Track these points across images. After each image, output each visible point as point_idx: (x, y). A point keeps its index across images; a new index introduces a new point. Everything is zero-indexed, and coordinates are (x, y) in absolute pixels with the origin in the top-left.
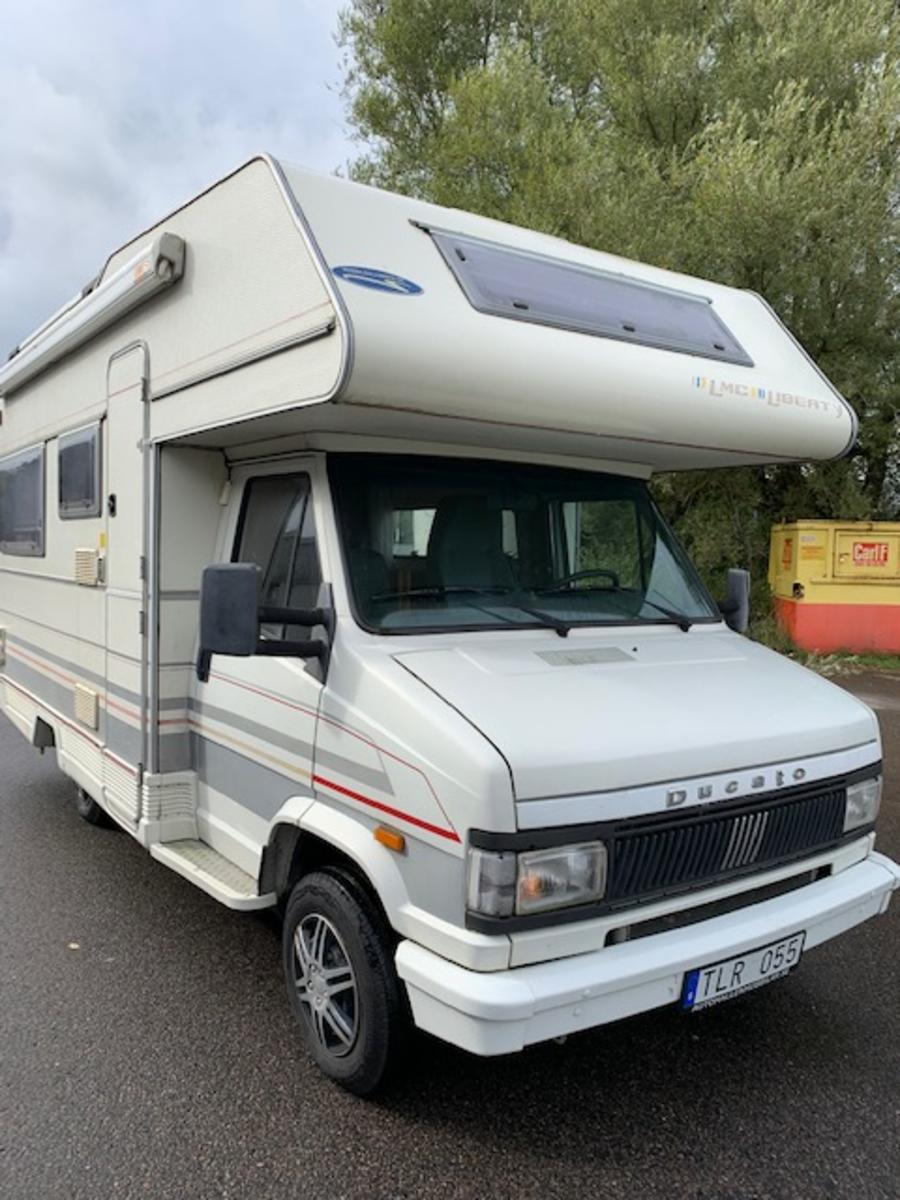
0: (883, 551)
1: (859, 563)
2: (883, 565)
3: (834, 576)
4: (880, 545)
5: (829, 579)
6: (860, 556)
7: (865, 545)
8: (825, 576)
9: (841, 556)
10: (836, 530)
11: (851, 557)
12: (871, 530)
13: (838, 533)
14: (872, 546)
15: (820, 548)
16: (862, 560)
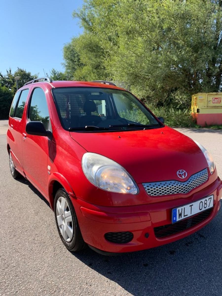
0: (220, 100)
1: (214, 103)
2: (220, 103)
3: (207, 107)
4: (219, 98)
5: (206, 107)
6: (214, 101)
7: (215, 98)
9: (209, 101)
10: (208, 95)
11: (211, 102)
12: (217, 94)
14: (217, 98)
15: (204, 99)
16: (214, 102)
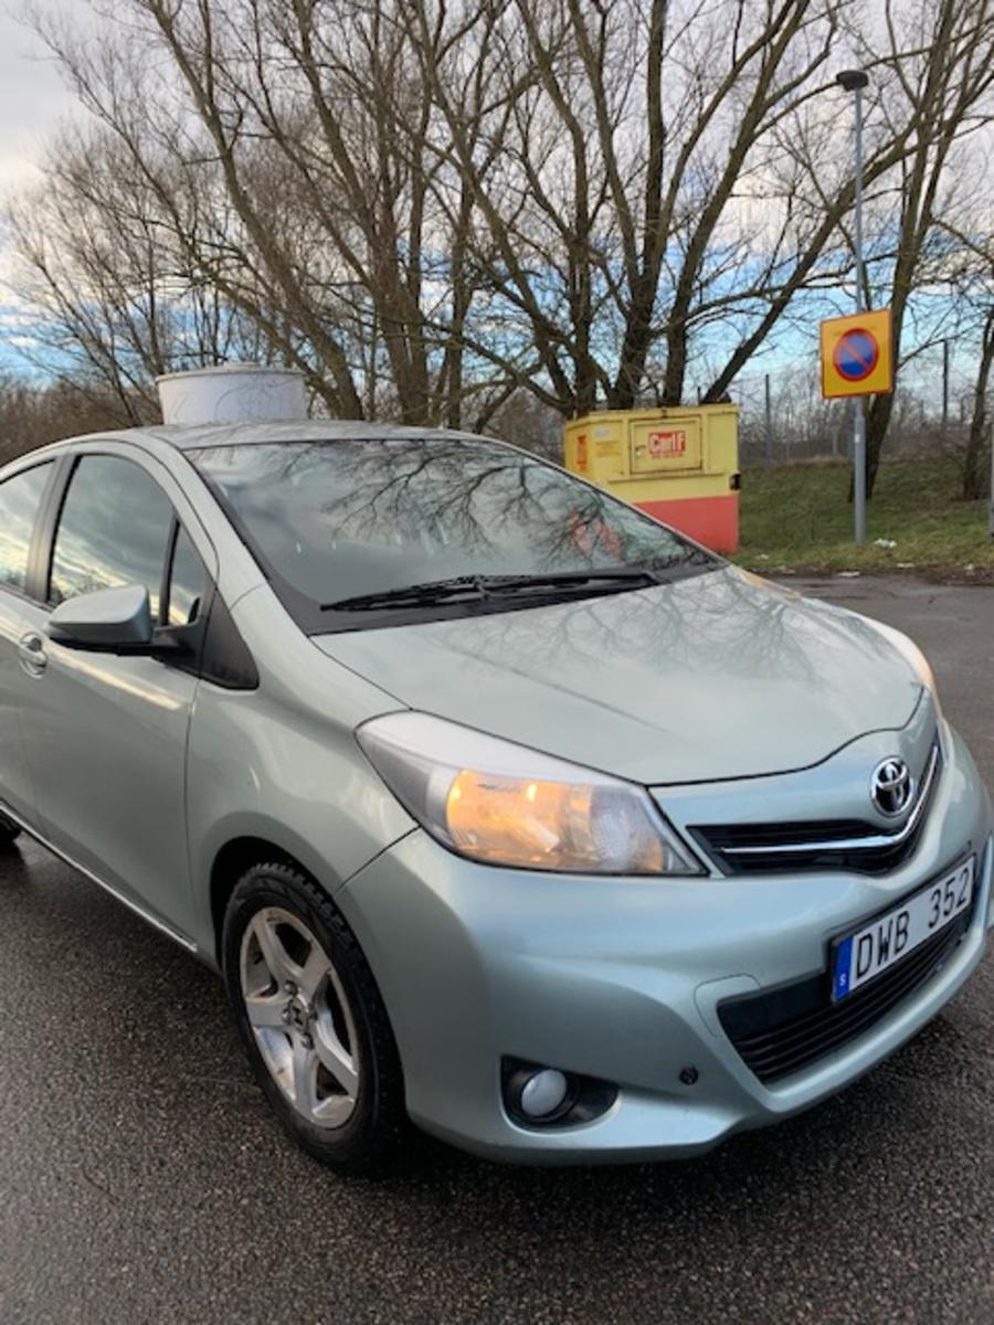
0: (680, 440)
1: (656, 455)
2: (681, 455)
3: (631, 473)
4: (676, 433)
5: (627, 476)
6: (657, 448)
7: (661, 435)
8: (622, 473)
9: (637, 449)
10: (630, 421)
11: (647, 451)
12: (665, 417)
13: (633, 424)
14: (669, 435)
15: (615, 442)
16: (658, 452)
